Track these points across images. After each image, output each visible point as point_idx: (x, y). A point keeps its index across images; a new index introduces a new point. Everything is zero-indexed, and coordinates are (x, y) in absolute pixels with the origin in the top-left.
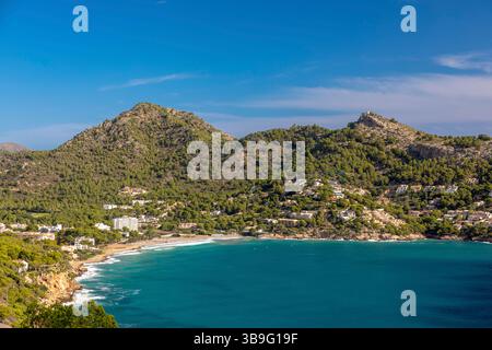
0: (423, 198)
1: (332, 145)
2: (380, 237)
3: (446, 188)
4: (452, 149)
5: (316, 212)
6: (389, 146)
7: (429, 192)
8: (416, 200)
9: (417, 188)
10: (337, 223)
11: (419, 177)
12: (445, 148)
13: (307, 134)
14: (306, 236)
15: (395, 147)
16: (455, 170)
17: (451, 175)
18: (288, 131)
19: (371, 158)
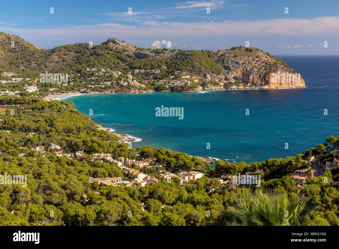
0: (146, 75)
1: (100, 52)
2: (139, 92)
3: (155, 71)
4: (153, 54)
5: (111, 82)
6: (124, 53)
7: (148, 73)
8: (144, 76)
9: (143, 71)
10: (121, 86)
11: (142, 66)
12: (151, 54)
13: (83, 47)
14: (109, 92)
15: (127, 53)
16: (157, 63)
17: (156, 65)
18: (74, 45)
19: (118, 58)
